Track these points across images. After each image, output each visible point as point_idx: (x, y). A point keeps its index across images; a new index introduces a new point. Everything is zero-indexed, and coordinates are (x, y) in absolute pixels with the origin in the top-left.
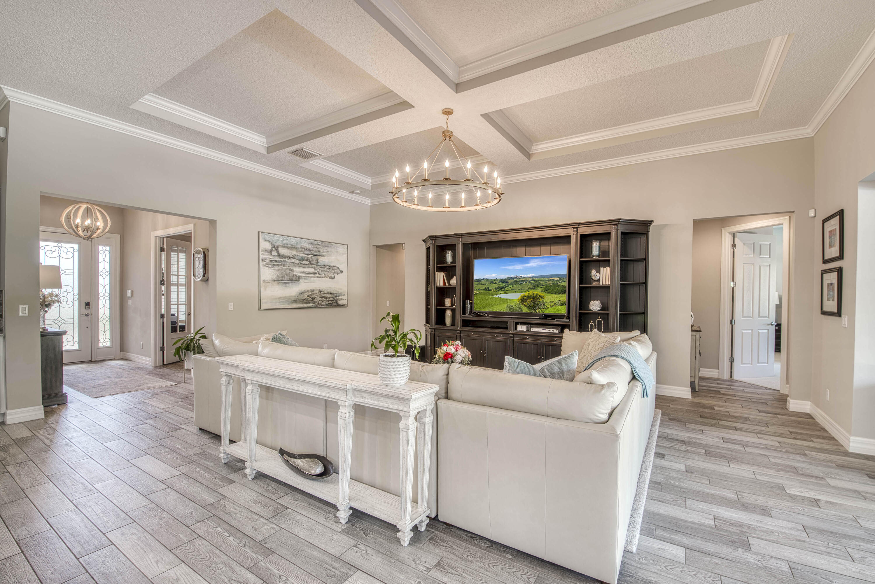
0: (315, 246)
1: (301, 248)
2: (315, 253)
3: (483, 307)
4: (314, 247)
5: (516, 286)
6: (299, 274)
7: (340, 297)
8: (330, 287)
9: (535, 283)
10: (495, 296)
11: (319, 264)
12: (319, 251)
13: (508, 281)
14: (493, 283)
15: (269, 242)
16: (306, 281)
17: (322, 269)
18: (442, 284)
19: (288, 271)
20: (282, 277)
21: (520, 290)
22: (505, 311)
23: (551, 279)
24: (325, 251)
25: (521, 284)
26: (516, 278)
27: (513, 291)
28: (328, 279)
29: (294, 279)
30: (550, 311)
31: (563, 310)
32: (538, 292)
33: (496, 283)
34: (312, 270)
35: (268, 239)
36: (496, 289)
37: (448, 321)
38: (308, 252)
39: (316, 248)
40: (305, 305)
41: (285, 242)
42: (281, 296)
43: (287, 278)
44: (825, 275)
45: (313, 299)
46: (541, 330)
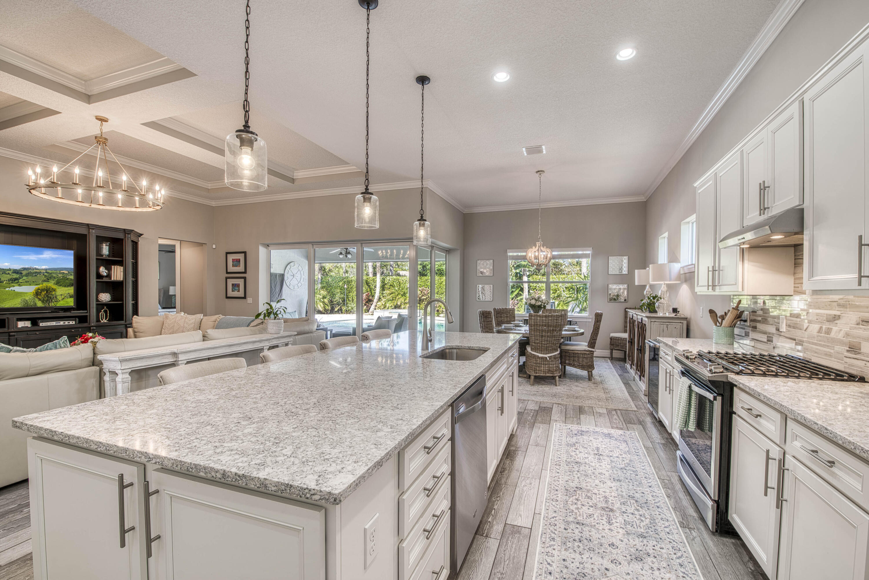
5: (30, 277)
9: (48, 275)
13: (22, 272)
14: (5, 273)
21: (35, 283)
23: (62, 272)
25: (36, 276)
26: (30, 269)
27: (28, 283)
30: (61, 304)
31: (71, 302)
32: (51, 284)
33: (9, 274)
36: (9, 280)
46: (54, 323)
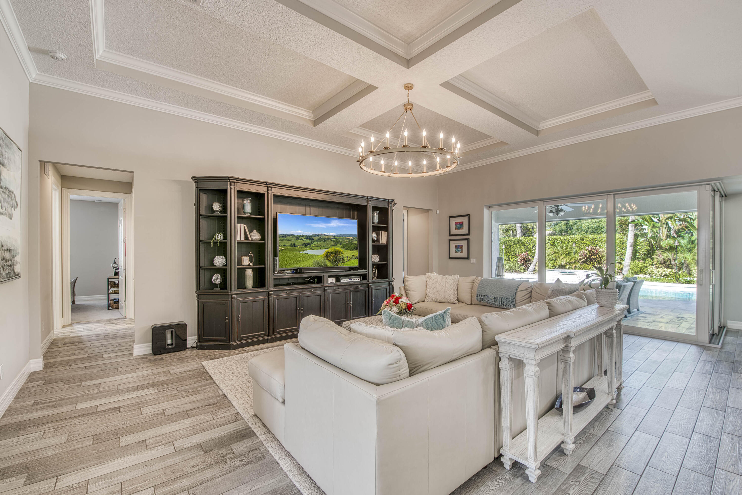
0: (0, 142)
3: (289, 264)
5: (320, 242)
7: (16, 259)
8: (9, 238)
9: (336, 241)
10: (301, 252)
11: (2, 183)
12: (2, 155)
13: (314, 238)
14: (299, 239)
17: (4, 195)
18: (243, 239)
21: (324, 247)
22: (312, 266)
23: (347, 237)
24: (7, 155)
25: (325, 241)
26: (320, 235)
27: (318, 247)
28: (7, 218)
30: (348, 264)
31: (355, 263)
32: (338, 248)
33: (302, 239)
36: (302, 245)
37: (249, 283)
44: (451, 241)
46: (348, 280)
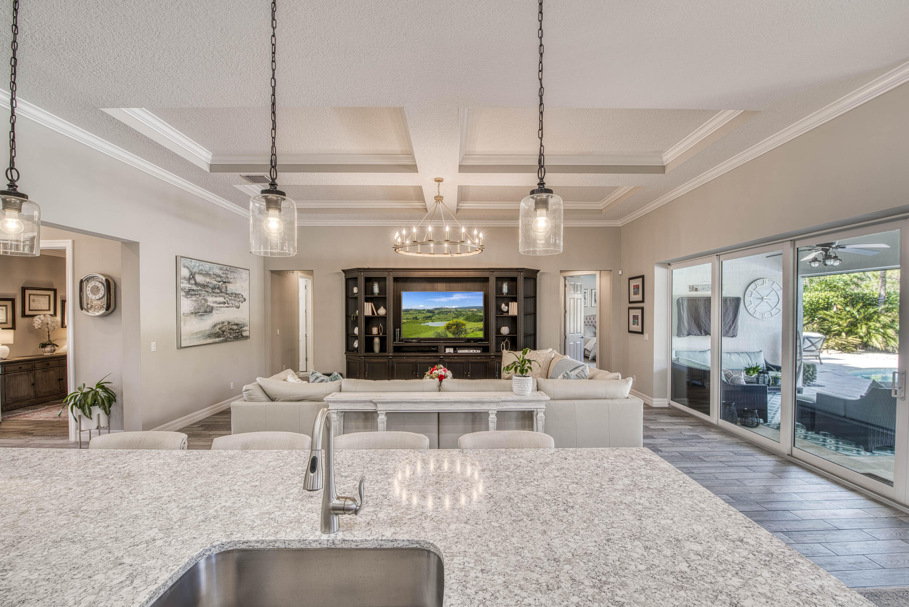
0: (225, 272)
1: (214, 274)
2: (224, 280)
3: (411, 334)
4: (223, 273)
5: (442, 315)
6: (212, 305)
7: (244, 328)
8: (236, 318)
9: (458, 313)
10: (422, 324)
11: (228, 292)
12: (228, 278)
13: (435, 311)
14: (420, 313)
15: (188, 268)
16: (218, 312)
17: (230, 298)
18: (371, 314)
19: (203, 301)
20: (198, 309)
21: (446, 319)
22: (433, 337)
23: (471, 310)
24: (232, 277)
25: (446, 314)
26: (441, 309)
27: (440, 319)
28: (235, 308)
29: (208, 311)
30: (470, 336)
31: (481, 335)
32: (461, 320)
33: (423, 313)
34: (221, 299)
35: (186, 265)
36: (424, 318)
37: (377, 348)
38: (219, 279)
39: (226, 274)
40: (217, 340)
41: (200, 268)
42: (197, 331)
43: (202, 310)
44: (630, 310)
45: (223, 332)
46: (466, 351)
